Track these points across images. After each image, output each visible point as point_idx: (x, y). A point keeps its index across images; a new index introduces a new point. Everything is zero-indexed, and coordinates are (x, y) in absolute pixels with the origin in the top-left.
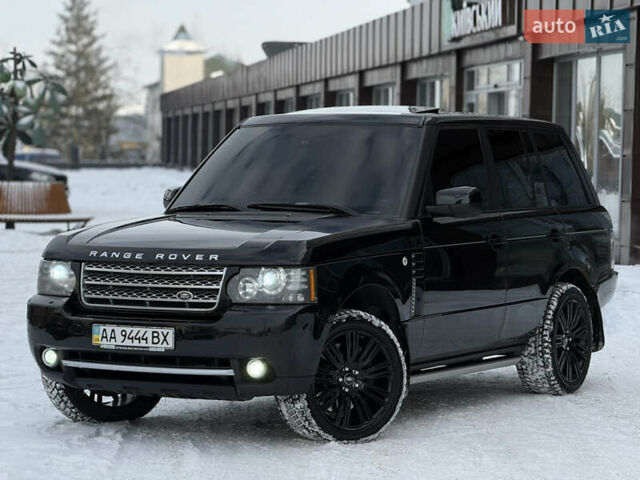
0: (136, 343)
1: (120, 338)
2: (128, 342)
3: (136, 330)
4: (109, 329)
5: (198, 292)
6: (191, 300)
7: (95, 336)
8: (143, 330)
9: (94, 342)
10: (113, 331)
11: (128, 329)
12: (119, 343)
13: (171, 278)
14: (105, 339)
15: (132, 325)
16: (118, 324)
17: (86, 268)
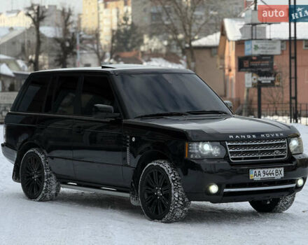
0: (269, 176)
1: (262, 175)
2: (266, 176)
3: (269, 170)
4: (257, 171)
7: (251, 175)
8: (272, 170)
9: (251, 178)
10: (259, 171)
11: (266, 170)
15: (267, 168)
16: (261, 168)
17: (227, 144)
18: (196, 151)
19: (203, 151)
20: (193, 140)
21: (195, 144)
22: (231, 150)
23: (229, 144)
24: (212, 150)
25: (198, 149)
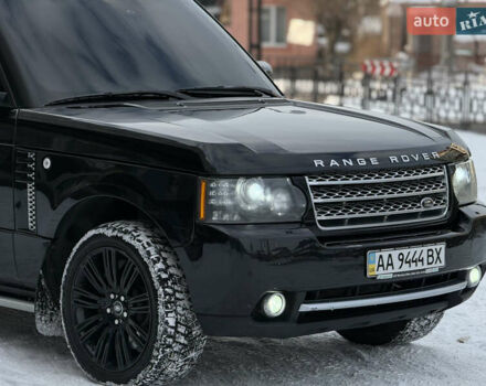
0: (413, 267)
1: (397, 263)
2: (406, 268)
3: (412, 250)
7: (370, 266)
8: (419, 249)
9: (369, 274)
10: (390, 256)
11: (405, 251)
12: (396, 270)
14: (381, 268)
15: (409, 245)
17: (309, 183)
18: (228, 202)
19: (247, 201)
20: (219, 171)
21: (225, 184)
22: (319, 200)
23: (314, 183)
24: (269, 198)
25: (232, 197)
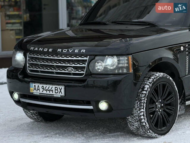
0: (48, 92)
2: (45, 92)
3: (48, 86)
5: (76, 68)
6: (73, 72)
7: (31, 88)
8: (51, 86)
9: (31, 91)
10: (38, 86)
12: (41, 92)
13: (64, 61)
14: (35, 90)
15: (46, 84)
16: (41, 83)
